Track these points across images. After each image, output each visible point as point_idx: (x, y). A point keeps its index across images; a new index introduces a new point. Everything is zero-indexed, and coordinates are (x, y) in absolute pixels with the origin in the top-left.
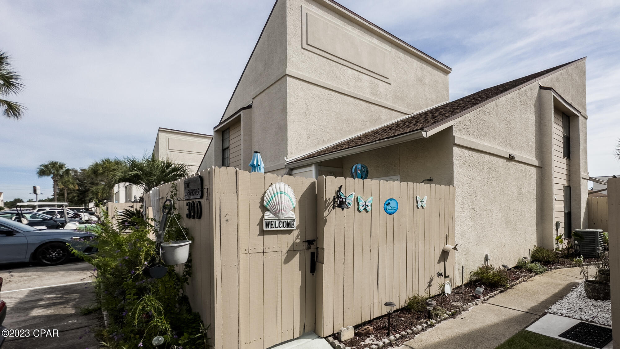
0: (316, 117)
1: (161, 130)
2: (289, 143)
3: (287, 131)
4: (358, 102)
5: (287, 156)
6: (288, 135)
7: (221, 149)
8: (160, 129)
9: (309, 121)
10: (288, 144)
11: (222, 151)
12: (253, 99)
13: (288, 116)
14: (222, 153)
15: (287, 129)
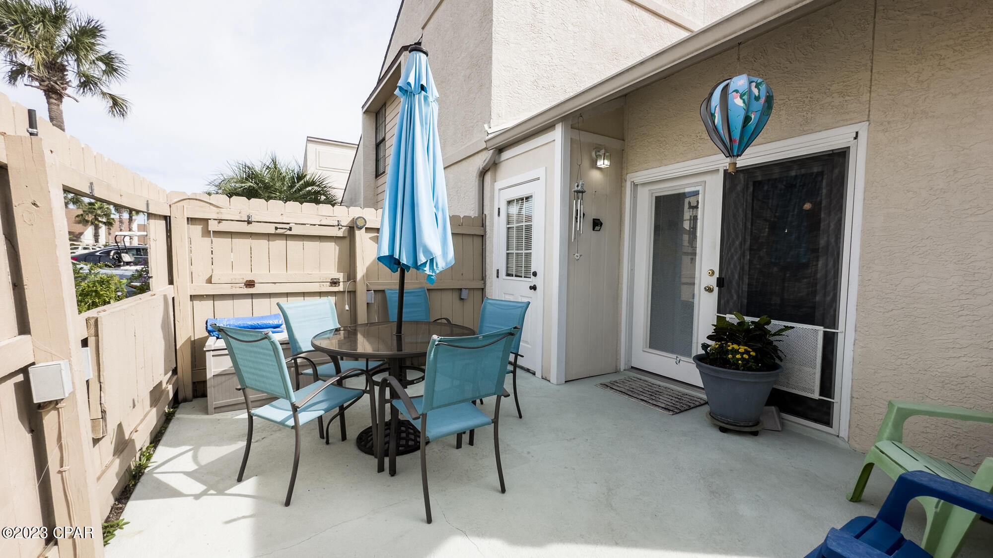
0: (553, 37)
1: (310, 140)
2: (495, 91)
3: (491, 63)
4: (637, 14)
5: (489, 122)
6: (493, 73)
7: (374, 143)
8: (308, 139)
9: (537, 45)
10: (492, 93)
11: (375, 146)
12: (423, 28)
13: (493, 29)
14: (375, 150)
15: (491, 60)
